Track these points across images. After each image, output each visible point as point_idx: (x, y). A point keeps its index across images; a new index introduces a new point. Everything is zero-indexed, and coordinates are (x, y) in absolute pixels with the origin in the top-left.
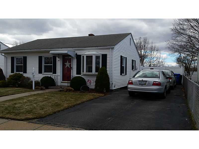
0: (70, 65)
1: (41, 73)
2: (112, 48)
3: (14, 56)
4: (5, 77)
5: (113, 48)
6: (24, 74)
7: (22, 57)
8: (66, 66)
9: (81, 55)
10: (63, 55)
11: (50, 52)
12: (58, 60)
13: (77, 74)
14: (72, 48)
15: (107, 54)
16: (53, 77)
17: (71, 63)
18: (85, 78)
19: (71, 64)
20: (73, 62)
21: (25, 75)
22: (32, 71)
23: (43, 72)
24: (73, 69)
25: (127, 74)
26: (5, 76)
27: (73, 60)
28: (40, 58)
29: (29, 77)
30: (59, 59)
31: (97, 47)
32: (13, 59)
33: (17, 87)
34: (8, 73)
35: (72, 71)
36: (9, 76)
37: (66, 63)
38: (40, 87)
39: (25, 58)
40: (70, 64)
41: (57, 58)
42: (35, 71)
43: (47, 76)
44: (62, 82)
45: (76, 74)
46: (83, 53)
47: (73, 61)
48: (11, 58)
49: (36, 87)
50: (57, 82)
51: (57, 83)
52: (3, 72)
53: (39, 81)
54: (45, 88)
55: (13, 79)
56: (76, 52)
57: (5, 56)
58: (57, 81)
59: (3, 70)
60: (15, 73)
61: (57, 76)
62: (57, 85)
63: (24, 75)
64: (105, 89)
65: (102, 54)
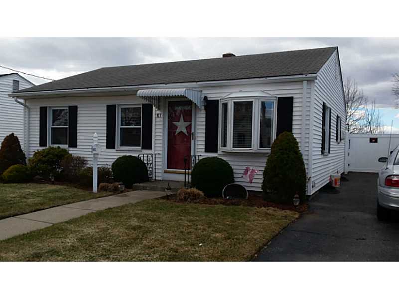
0: (189, 128)
1: (114, 148)
2: (308, 81)
3: (48, 106)
4: (24, 155)
5: (311, 81)
6: (71, 149)
7: (67, 106)
8: (178, 130)
9: (218, 100)
10: (169, 103)
11: (138, 92)
12: (158, 114)
13: (207, 151)
14: (194, 83)
15: (294, 96)
16: (145, 159)
17: (191, 121)
18: (230, 163)
19: (190, 125)
20: (197, 119)
21: (73, 152)
22: (92, 142)
23: (117, 144)
24: (197, 139)
25: (331, 152)
26: (26, 153)
27: (195, 115)
28: (111, 110)
29: (84, 158)
30: (158, 112)
31: (264, 79)
32: (43, 111)
33: (53, 183)
34: (31, 145)
35: (194, 143)
36: (33, 154)
37: (178, 121)
38: (112, 185)
39: (73, 111)
40: (187, 123)
41: (154, 108)
42: (99, 141)
43: (128, 155)
44: (165, 172)
45: (204, 150)
46: (224, 95)
47: (197, 116)
48: (39, 110)
49: (102, 184)
50: (154, 171)
51: (154, 175)
52: (21, 143)
53: (109, 167)
54: (125, 187)
55: (44, 163)
56: (204, 92)
57: (25, 106)
58: (154, 167)
59: (19, 138)
60: (48, 147)
61: (154, 156)
62: (154, 178)
63: (70, 153)
64: (297, 196)
65: (278, 98)
